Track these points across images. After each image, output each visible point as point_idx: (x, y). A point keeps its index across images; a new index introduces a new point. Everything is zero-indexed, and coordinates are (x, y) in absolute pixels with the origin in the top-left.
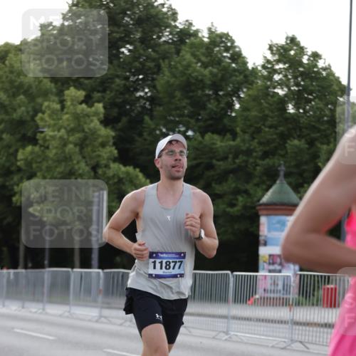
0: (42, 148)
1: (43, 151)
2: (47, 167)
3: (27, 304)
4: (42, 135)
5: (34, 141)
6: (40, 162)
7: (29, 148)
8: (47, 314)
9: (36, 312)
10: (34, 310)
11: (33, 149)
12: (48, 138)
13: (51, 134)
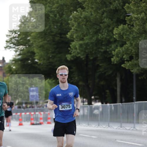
0: (129, 26)
1: (130, 28)
2: (133, 37)
3: (123, 125)
4: (129, 18)
5: (124, 22)
6: (128, 35)
7: (121, 27)
8: (137, 130)
9: (129, 129)
10: (128, 128)
11: (124, 27)
12: (133, 19)
13: (136, 16)
